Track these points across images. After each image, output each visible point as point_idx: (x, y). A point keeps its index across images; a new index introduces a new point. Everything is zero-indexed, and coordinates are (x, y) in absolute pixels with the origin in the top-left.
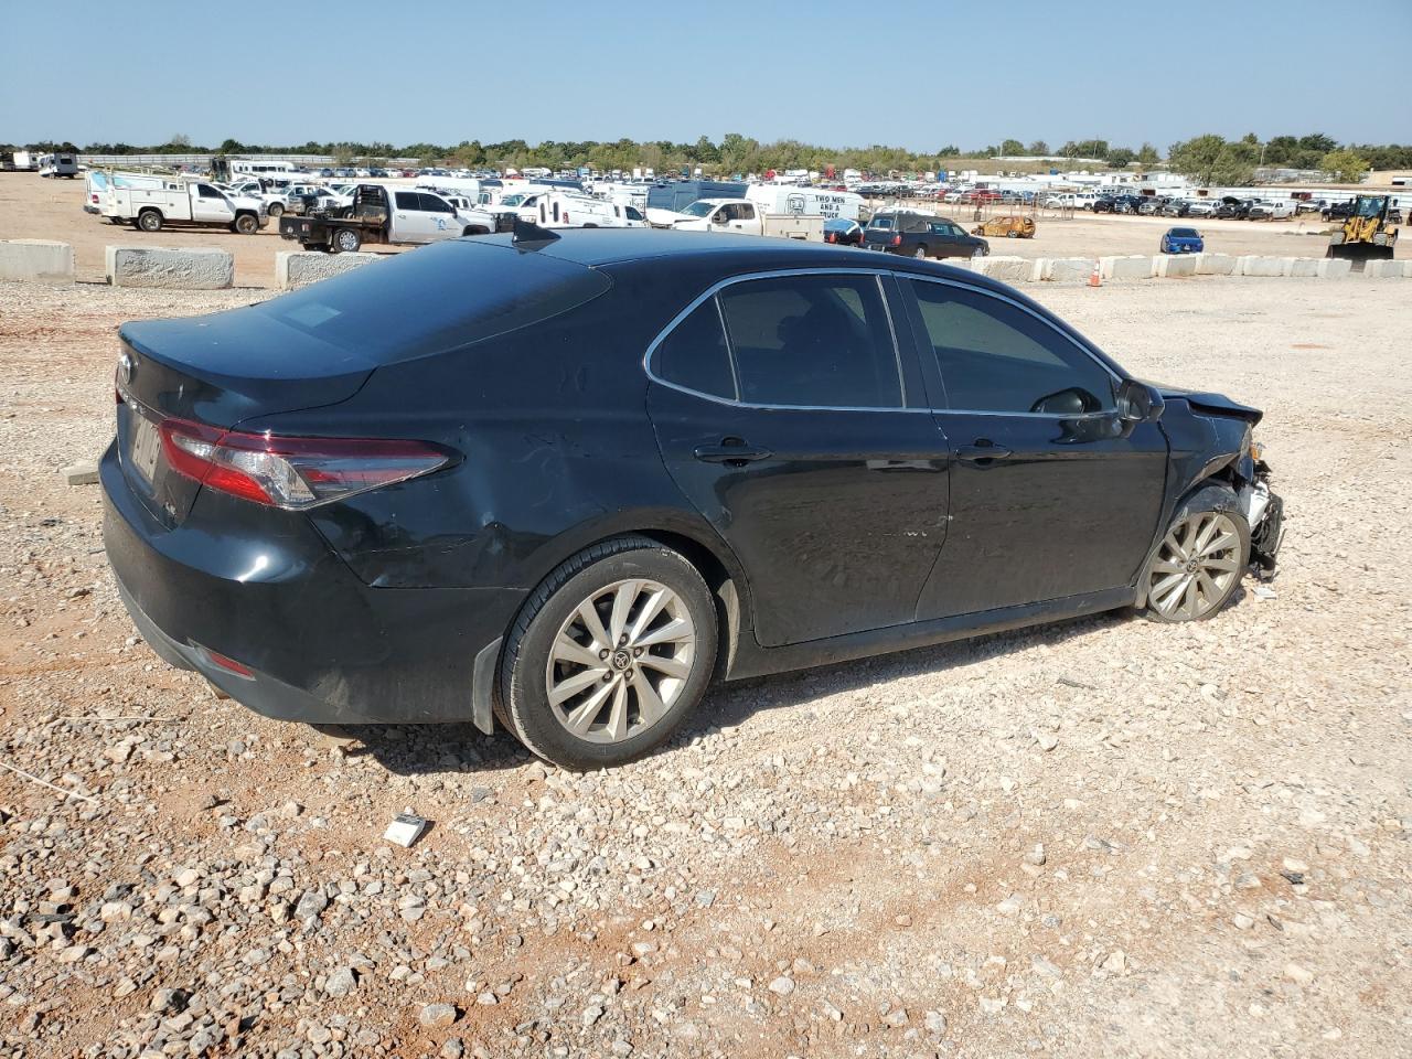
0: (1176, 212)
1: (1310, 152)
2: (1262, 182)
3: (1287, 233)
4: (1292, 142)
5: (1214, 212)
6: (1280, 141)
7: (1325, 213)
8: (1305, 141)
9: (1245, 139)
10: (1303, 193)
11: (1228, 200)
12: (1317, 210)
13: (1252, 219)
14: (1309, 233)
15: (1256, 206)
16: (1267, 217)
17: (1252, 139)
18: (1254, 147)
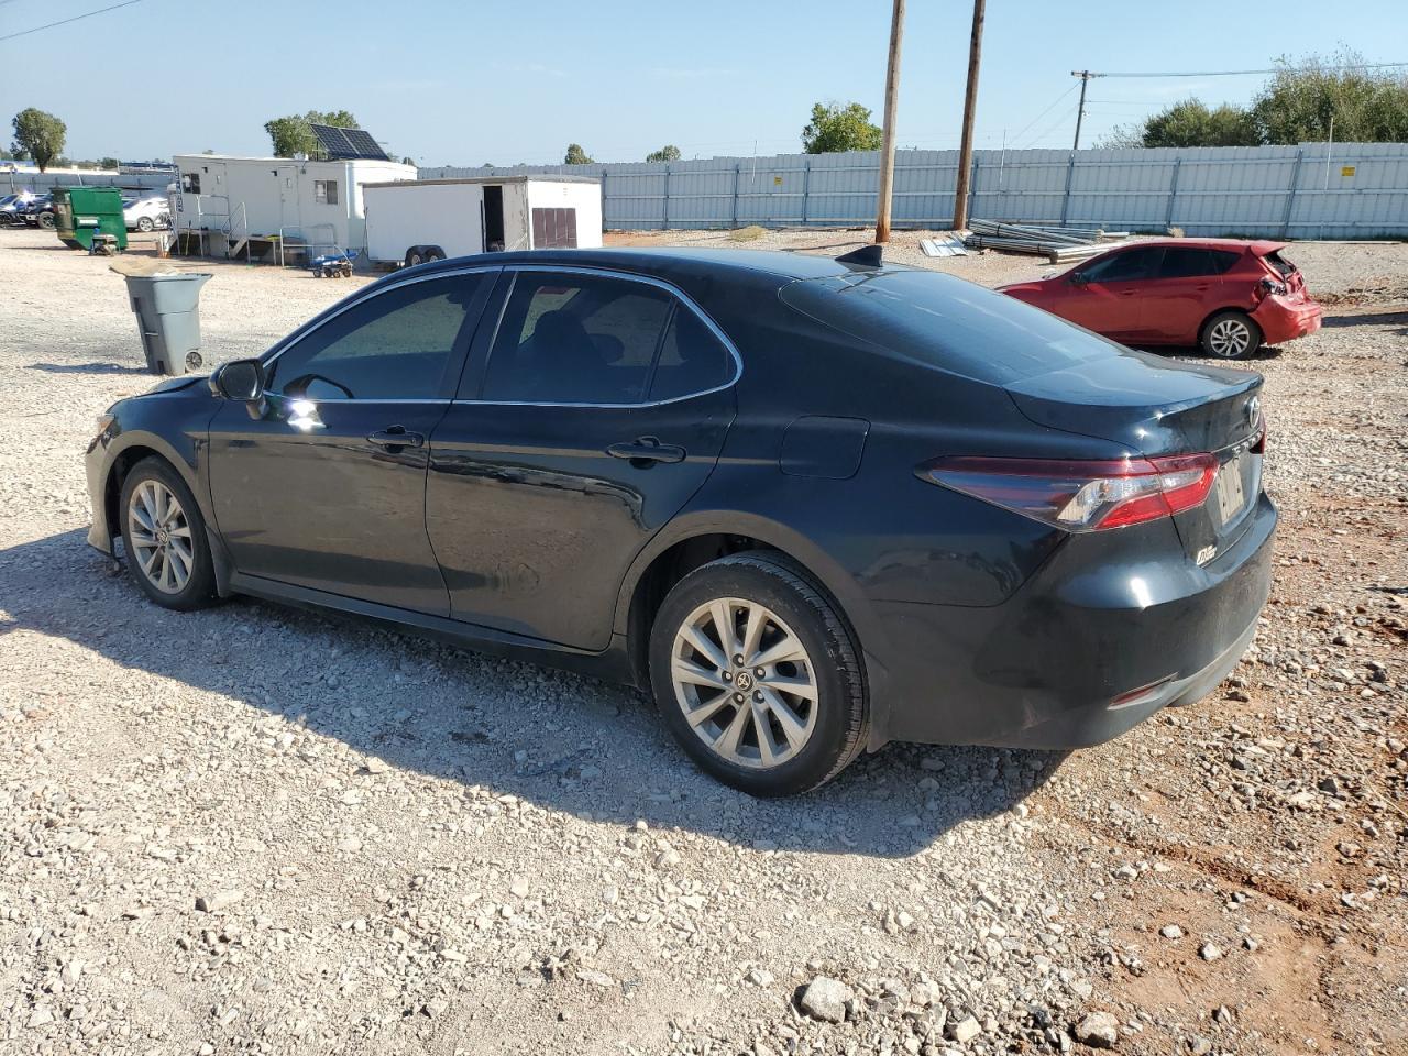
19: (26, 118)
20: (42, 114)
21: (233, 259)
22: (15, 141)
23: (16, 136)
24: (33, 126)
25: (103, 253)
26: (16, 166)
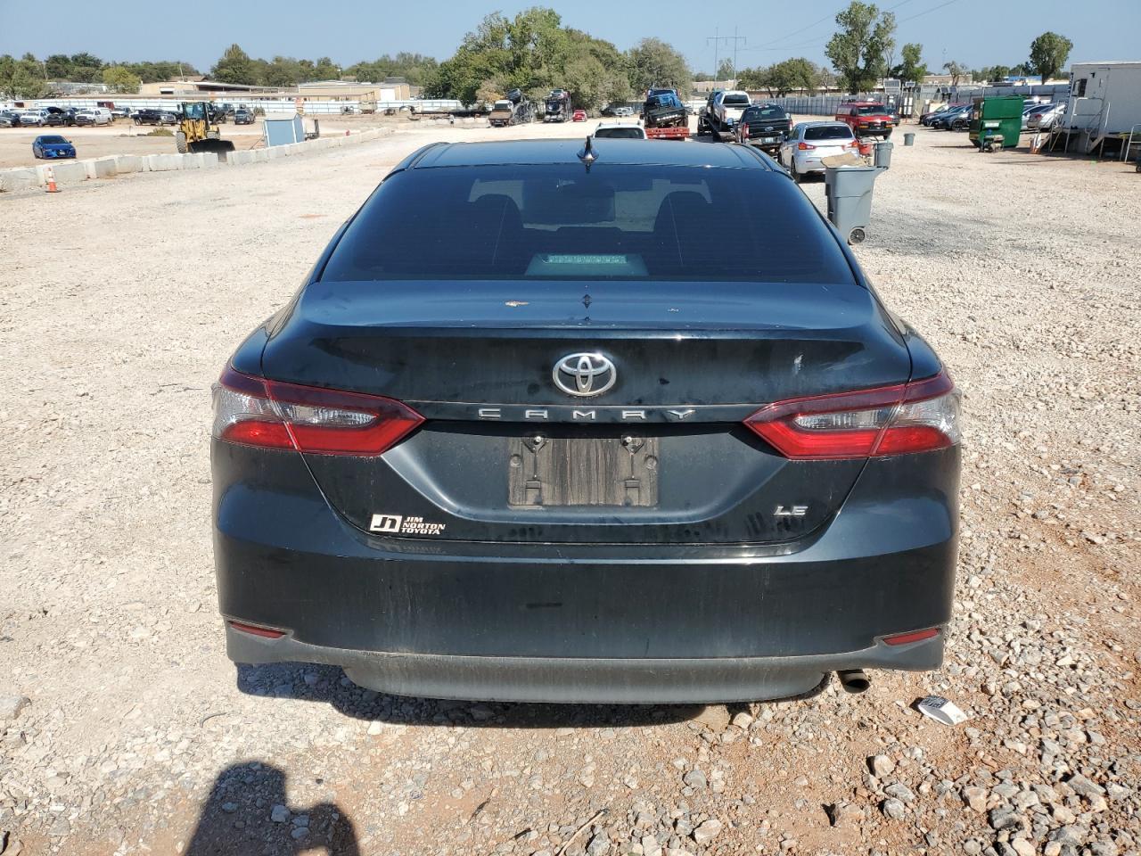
0: (9, 122)
1: (83, 68)
2: (60, 94)
3: (122, 136)
4: (65, 60)
5: (43, 121)
6: (55, 59)
7: (136, 118)
8: (76, 59)
9: (24, 57)
10: (106, 103)
11: (52, 110)
12: (126, 116)
13: (80, 126)
14: (138, 135)
15: (78, 114)
16: (91, 123)
17: (30, 58)
18: (33, 64)
19: (1043, 40)
20: (1057, 37)
21: (1088, 154)
22: (1029, 60)
23: (1031, 56)
24: (1046, 47)
25: (990, 150)
26: (1027, 81)
